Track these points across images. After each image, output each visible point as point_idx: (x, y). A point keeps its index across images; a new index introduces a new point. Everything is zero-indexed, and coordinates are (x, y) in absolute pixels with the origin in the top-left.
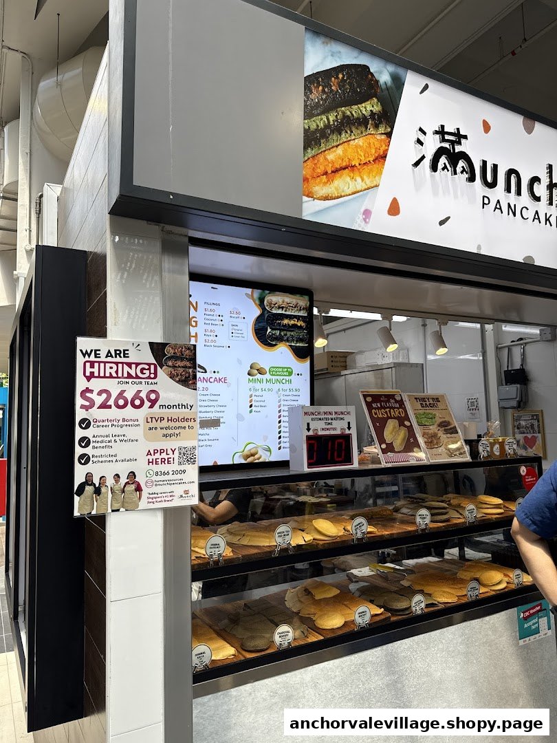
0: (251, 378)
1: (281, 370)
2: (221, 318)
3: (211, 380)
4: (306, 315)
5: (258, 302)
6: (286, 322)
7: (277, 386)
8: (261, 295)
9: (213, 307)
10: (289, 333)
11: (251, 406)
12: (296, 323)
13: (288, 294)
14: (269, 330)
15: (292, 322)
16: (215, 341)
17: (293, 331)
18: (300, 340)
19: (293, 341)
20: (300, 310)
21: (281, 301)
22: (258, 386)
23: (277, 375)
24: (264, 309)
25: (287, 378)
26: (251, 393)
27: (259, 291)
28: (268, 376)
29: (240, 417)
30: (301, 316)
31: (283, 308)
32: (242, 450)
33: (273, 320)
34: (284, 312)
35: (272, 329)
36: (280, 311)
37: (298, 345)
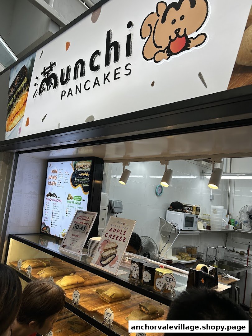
0: (68, 200)
1: (78, 197)
2: (62, 175)
3: (58, 201)
4: (90, 170)
5: (73, 167)
6: (82, 174)
7: (75, 205)
8: (75, 163)
9: (61, 171)
10: (82, 180)
11: (67, 213)
12: (85, 174)
13: (84, 161)
14: (76, 179)
15: (84, 174)
16: (60, 185)
17: (84, 179)
18: (86, 183)
19: (83, 183)
20: (88, 168)
21: (81, 165)
22: (70, 204)
23: (76, 200)
24: (75, 169)
25: (79, 202)
26: (67, 207)
27: (75, 161)
28: (73, 200)
29: (63, 218)
30: (88, 171)
31: (81, 168)
32: (62, 232)
33: (77, 174)
34: (82, 170)
35: (77, 178)
36: (80, 170)
37: (85, 185)
